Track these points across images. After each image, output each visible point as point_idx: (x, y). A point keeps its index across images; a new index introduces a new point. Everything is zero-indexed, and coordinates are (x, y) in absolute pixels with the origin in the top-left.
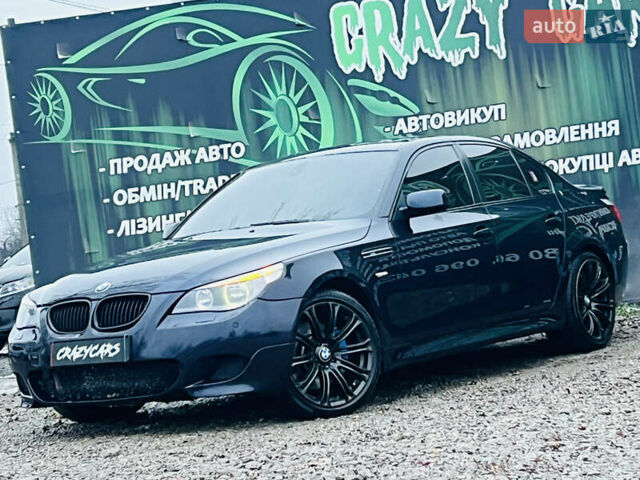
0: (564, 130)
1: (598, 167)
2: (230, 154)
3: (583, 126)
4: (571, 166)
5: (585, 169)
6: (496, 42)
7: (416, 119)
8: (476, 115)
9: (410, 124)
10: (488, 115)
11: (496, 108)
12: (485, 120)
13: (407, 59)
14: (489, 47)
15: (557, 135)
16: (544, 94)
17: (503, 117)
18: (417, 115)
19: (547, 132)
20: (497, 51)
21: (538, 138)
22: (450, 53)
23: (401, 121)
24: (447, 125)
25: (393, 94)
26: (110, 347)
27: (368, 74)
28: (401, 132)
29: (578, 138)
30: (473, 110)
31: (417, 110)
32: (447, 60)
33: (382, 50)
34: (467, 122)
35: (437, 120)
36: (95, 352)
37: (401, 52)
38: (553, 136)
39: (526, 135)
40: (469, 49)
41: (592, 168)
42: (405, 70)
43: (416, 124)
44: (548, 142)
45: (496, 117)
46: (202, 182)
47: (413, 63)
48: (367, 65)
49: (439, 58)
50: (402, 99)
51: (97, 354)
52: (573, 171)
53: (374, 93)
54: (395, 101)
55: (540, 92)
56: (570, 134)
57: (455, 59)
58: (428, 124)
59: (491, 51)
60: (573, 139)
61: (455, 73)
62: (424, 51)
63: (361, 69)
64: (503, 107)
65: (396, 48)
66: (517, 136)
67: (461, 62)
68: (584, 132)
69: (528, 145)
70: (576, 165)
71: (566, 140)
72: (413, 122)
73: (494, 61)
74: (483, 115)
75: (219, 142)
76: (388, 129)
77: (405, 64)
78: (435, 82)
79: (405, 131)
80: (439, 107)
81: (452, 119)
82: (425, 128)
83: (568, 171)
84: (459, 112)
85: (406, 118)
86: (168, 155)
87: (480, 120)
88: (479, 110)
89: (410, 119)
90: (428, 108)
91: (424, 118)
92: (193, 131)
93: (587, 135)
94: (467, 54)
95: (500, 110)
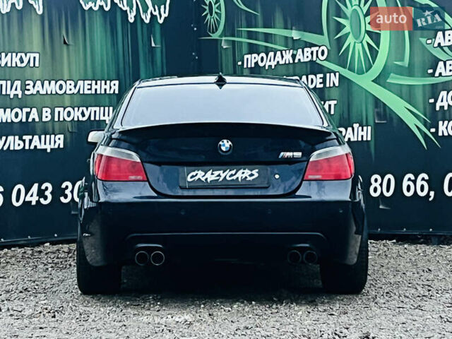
0: (80, 83)
1: (102, 118)
3: (94, 82)
4: (83, 115)
5: (92, 118)
11: (32, 55)
14: (31, 2)
15: (75, 86)
16: (68, 49)
17: (37, 65)
19: (68, 82)
20: (36, 7)
21: (61, 88)
22: (1, 1)
29: (89, 92)
38: (72, 87)
39: (53, 82)
40: (14, 1)
41: (97, 119)
44: (68, 92)
45: (32, 65)
52: (85, 119)
55: (65, 46)
56: (84, 87)
60: (87, 92)
64: (37, 56)
66: (46, 83)
67: (8, 10)
68: (94, 87)
69: (54, 92)
70: (87, 114)
71: (81, 92)
83: (81, 118)
93: (96, 90)
94: (13, 4)
95: (34, 58)
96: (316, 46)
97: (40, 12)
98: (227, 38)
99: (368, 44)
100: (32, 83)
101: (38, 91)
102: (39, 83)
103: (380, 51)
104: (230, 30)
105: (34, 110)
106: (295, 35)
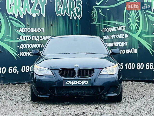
6: (43, 13)
8: (38, 30)
9: (23, 30)
10: (40, 30)
11: (42, 29)
12: (40, 32)
13: (23, 13)
14: (42, 14)
17: (43, 31)
18: (25, 28)
20: (43, 15)
22: (33, 13)
23: (21, 29)
24: (31, 31)
25: (19, 21)
27: (14, 16)
28: (20, 31)
30: (37, 29)
31: (25, 27)
32: (32, 15)
33: (18, 10)
34: (36, 32)
35: (29, 30)
37: (22, 11)
39: (48, 36)
40: (37, 13)
42: (23, 16)
43: (24, 30)
45: (42, 31)
47: (25, 15)
48: (14, 13)
49: (30, 14)
50: (22, 23)
53: (15, 21)
54: (20, 23)
55: (51, 26)
58: (27, 30)
59: (42, 15)
61: (34, 18)
62: (28, 12)
63: (12, 14)
64: (44, 29)
65: (21, 10)
66: (46, 37)
67: (35, 16)
69: (48, 39)
72: (24, 29)
73: (43, 17)
74: (39, 30)
76: (17, 30)
77: (23, 15)
78: (29, 21)
79: (21, 32)
80: (30, 27)
81: (32, 30)
82: (26, 31)
84: (34, 29)
85: (22, 28)
87: (38, 31)
88: (38, 29)
89: (23, 29)
90: (27, 26)
91: (26, 29)
94: (37, 14)
95: (43, 30)
96: (122, 26)
97: (44, 17)
98: (98, 24)
99: (137, 25)
100: (42, 37)
101: (44, 39)
102: (44, 37)
103: (140, 27)
104: (99, 21)
105: (43, 44)
106: (116, 23)
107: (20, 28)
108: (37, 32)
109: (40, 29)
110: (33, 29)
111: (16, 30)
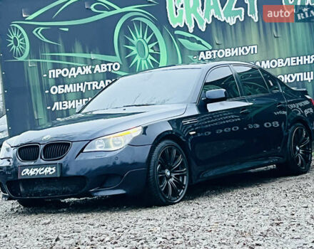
0: (288, 59)
1: (305, 79)
2: (112, 69)
3: (298, 58)
4: (291, 78)
5: (298, 80)
6: (253, 13)
7: (210, 52)
8: (241, 51)
9: (207, 55)
10: (248, 50)
11: (252, 47)
12: (246, 53)
13: (206, 20)
14: (249, 15)
15: (284, 62)
16: (278, 41)
17: (256, 52)
18: (211, 50)
19: (279, 60)
20: (253, 18)
21: (274, 64)
22: (229, 18)
23: (202, 53)
24: (226, 56)
25: (198, 39)
26: (50, 169)
27: (185, 28)
28: (202, 59)
29: (295, 64)
30: (240, 48)
31: (211, 48)
32: (227, 22)
33: (193, 16)
34: (237, 54)
35: (221, 53)
36: (42, 171)
37: (203, 17)
38: (282, 63)
39: (268, 62)
40: (238, 16)
41: (302, 80)
42: (205, 27)
44: (279, 66)
45: (252, 52)
46: (97, 83)
47: (209, 23)
48: (185, 23)
49: (222, 20)
50: (203, 42)
51: (43, 173)
52: (292, 81)
53: (188, 38)
54: (199, 42)
55: (275, 39)
56: (291, 61)
57: (231, 21)
58: (217, 55)
59: (251, 17)
60: (292, 64)
61: (231, 28)
62: (215, 17)
63: (182, 26)
64: (256, 47)
65: (201, 15)
66: (263, 62)
67: (234, 23)
68: (298, 61)
69: (269, 67)
70: (294, 78)
71: (289, 65)
72: (209, 54)
73: (252, 23)
74: (245, 51)
75: (106, 62)
76: (195, 57)
77: (205, 23)
78: (221, 33)
79: (204, 58)
80: (222, 46)
81: (229, 52)
82: (215, 57)
83: (289, 81)
84: (233, 49)
85: (205, 52)
86: (79, 69)
87: (243, 53)
88: (243, 48)
89: (207, 52)
90: (216, 47)
91: (214, 52)
92: (93, 56)
93: (300, 62)
94: (238, 18)
96: (110, 62)
97: (256, 20)
98: (32, 60)
99: (152, 61)
104: (35, 54)
107: (199, 52)
108: (240, 54)
109: (246, 48)
110: (229, 50)
111: (191, 57)
